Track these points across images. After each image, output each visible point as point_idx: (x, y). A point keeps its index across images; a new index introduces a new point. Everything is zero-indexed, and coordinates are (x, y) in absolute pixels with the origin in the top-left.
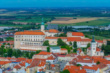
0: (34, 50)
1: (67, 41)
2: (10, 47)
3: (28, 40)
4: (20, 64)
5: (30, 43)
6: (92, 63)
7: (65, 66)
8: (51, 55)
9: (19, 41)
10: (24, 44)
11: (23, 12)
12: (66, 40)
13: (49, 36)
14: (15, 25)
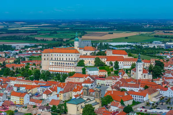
0: (66, 72)
1: (107, 61)
2: (36, 68)
3: (59, 59)
4: (50, 89)
5: (62, 63)
6: (138, 88)
7: (106, 92)
8: (88, 77)
9: (48, 61)
10: (54, 64)
11: (46, 25)
12: (106, 59)
13: (84, 55)
14: (37, 41)
